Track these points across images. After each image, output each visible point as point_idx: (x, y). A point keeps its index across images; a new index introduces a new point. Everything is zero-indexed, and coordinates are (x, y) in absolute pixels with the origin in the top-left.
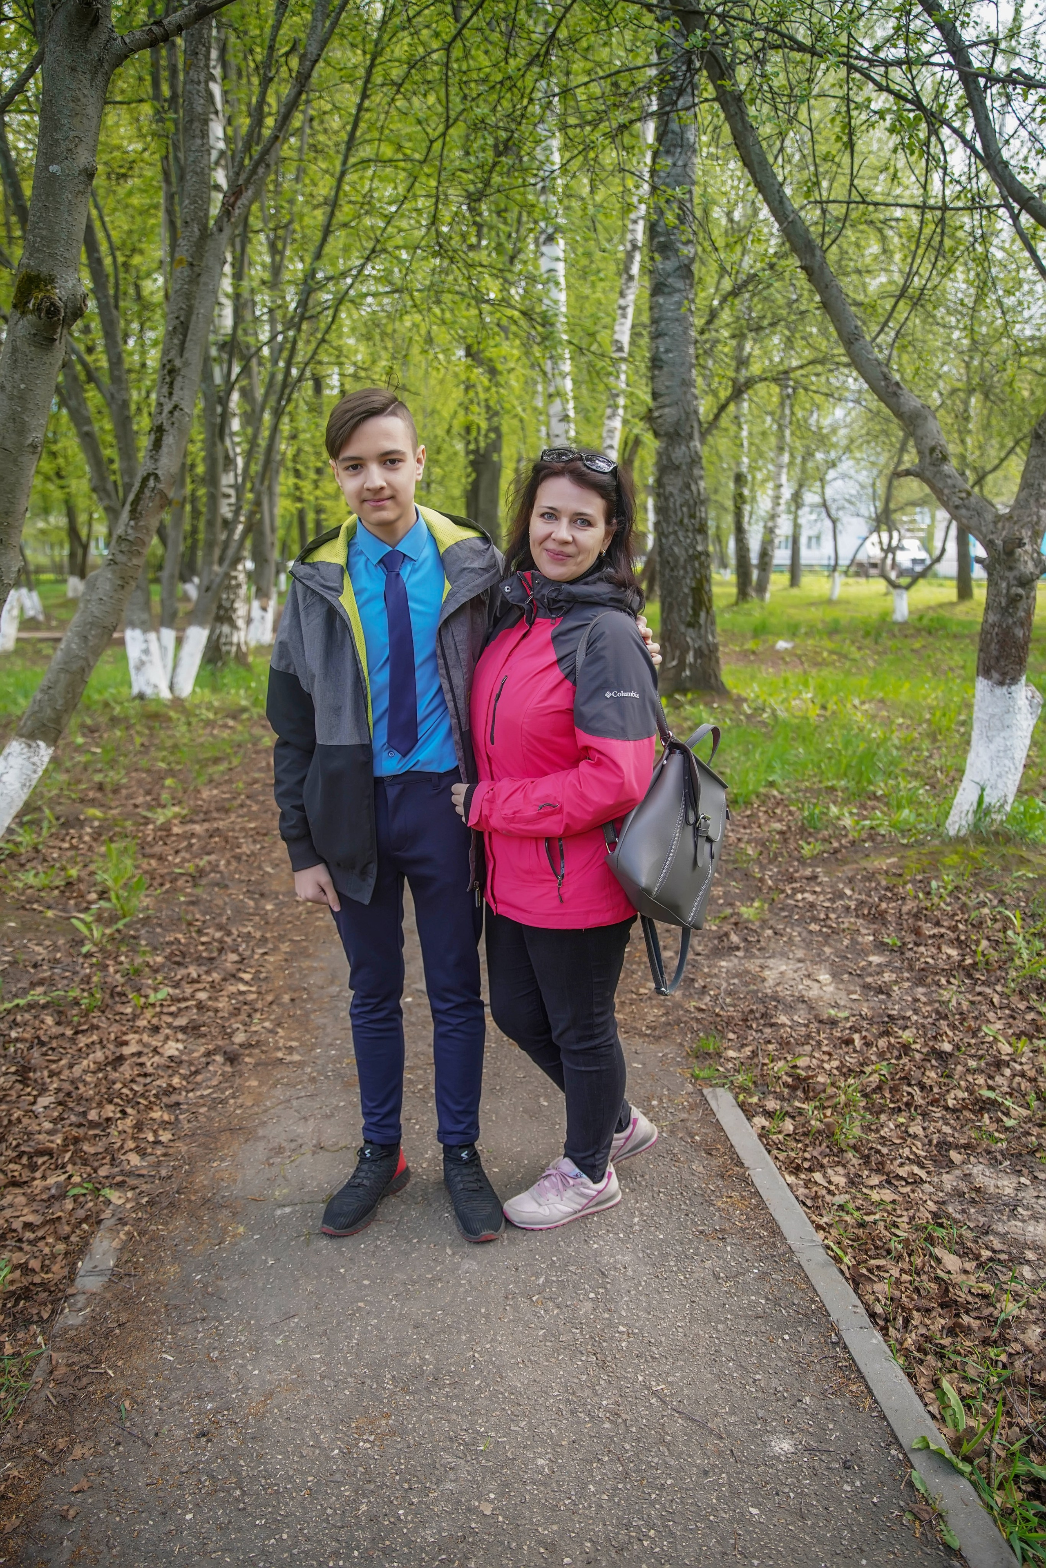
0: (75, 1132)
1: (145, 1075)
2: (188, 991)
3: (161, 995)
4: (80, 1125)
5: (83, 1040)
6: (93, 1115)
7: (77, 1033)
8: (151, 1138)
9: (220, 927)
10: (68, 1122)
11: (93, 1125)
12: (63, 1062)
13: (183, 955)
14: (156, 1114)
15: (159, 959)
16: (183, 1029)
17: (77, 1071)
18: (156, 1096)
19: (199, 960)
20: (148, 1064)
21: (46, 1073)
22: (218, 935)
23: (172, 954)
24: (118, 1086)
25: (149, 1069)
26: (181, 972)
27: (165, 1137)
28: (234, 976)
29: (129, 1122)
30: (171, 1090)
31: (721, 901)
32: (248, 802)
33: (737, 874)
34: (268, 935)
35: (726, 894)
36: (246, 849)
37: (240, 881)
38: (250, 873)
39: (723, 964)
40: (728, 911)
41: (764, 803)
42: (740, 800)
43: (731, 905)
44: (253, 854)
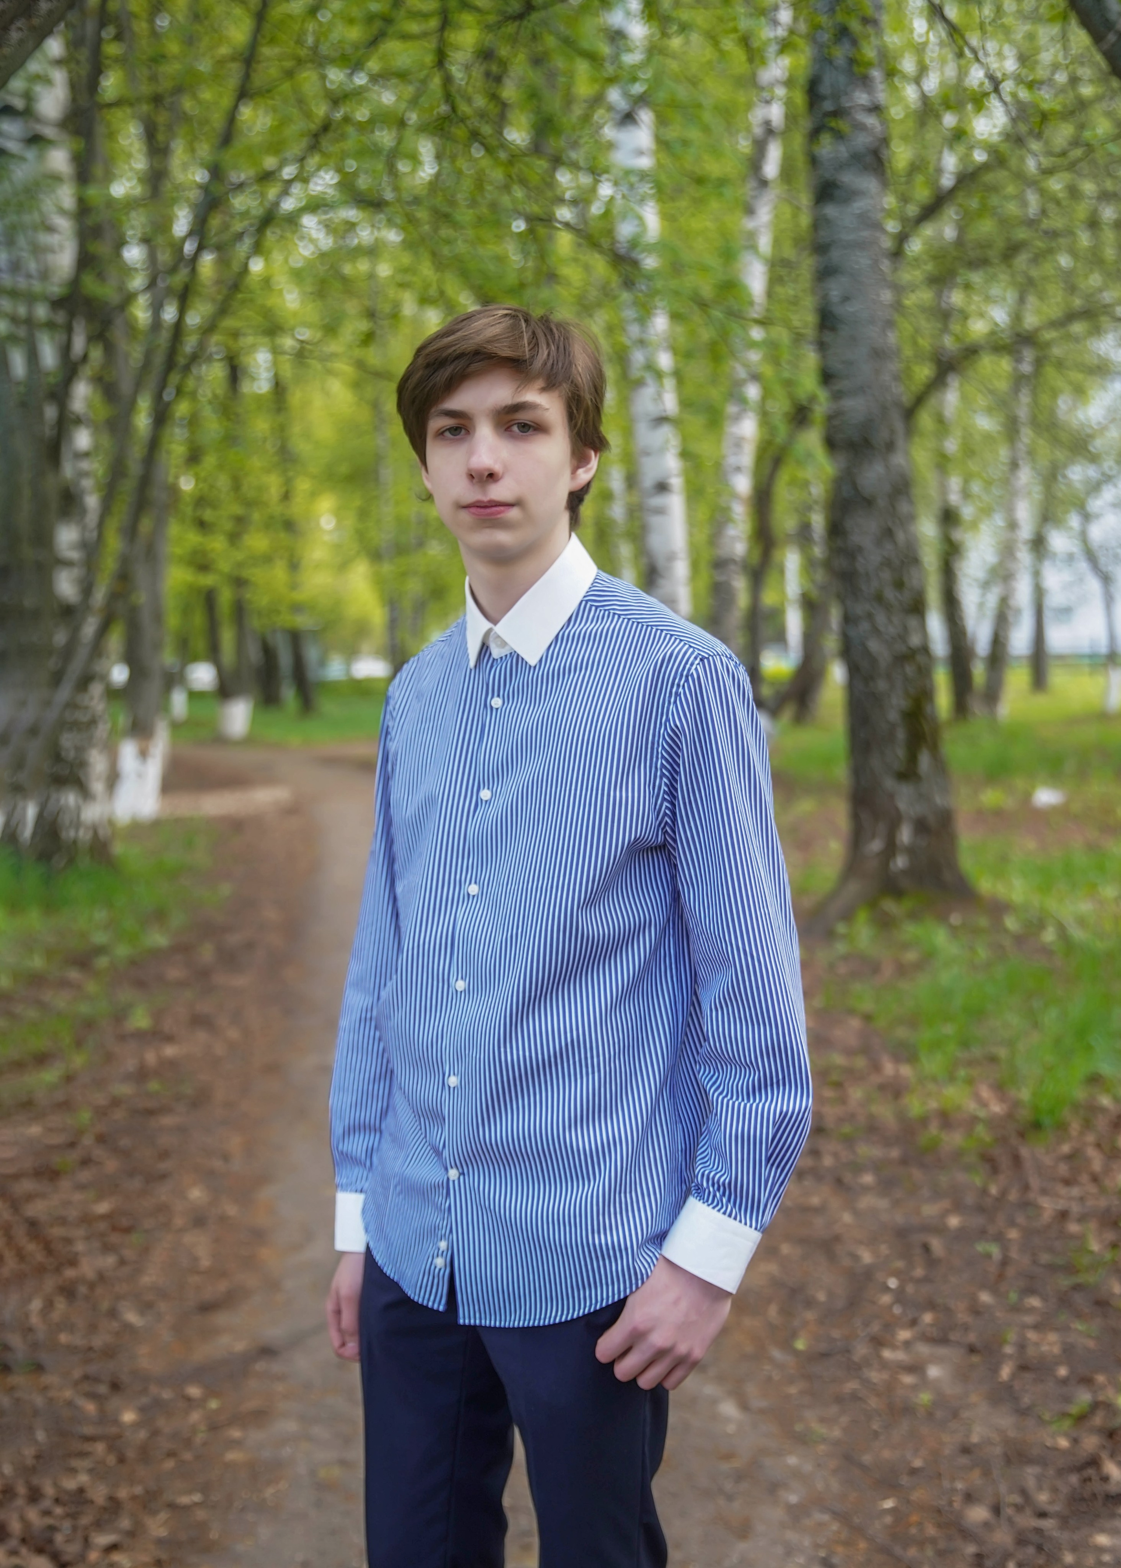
31: (1063, 1371)
32: (99, 1153)
33: (1078, 1299)
34: (123, 1493)
35: (1068, 1351)
36: (88, 1268)
37: (71, 1349)
38: (93, 1328)
39: (1102, 1539)
40: (1084, 1397)
41: (1087, 1125)
42: (1047, 1121)
43: (1087, 1381)
44: (101, 1277)
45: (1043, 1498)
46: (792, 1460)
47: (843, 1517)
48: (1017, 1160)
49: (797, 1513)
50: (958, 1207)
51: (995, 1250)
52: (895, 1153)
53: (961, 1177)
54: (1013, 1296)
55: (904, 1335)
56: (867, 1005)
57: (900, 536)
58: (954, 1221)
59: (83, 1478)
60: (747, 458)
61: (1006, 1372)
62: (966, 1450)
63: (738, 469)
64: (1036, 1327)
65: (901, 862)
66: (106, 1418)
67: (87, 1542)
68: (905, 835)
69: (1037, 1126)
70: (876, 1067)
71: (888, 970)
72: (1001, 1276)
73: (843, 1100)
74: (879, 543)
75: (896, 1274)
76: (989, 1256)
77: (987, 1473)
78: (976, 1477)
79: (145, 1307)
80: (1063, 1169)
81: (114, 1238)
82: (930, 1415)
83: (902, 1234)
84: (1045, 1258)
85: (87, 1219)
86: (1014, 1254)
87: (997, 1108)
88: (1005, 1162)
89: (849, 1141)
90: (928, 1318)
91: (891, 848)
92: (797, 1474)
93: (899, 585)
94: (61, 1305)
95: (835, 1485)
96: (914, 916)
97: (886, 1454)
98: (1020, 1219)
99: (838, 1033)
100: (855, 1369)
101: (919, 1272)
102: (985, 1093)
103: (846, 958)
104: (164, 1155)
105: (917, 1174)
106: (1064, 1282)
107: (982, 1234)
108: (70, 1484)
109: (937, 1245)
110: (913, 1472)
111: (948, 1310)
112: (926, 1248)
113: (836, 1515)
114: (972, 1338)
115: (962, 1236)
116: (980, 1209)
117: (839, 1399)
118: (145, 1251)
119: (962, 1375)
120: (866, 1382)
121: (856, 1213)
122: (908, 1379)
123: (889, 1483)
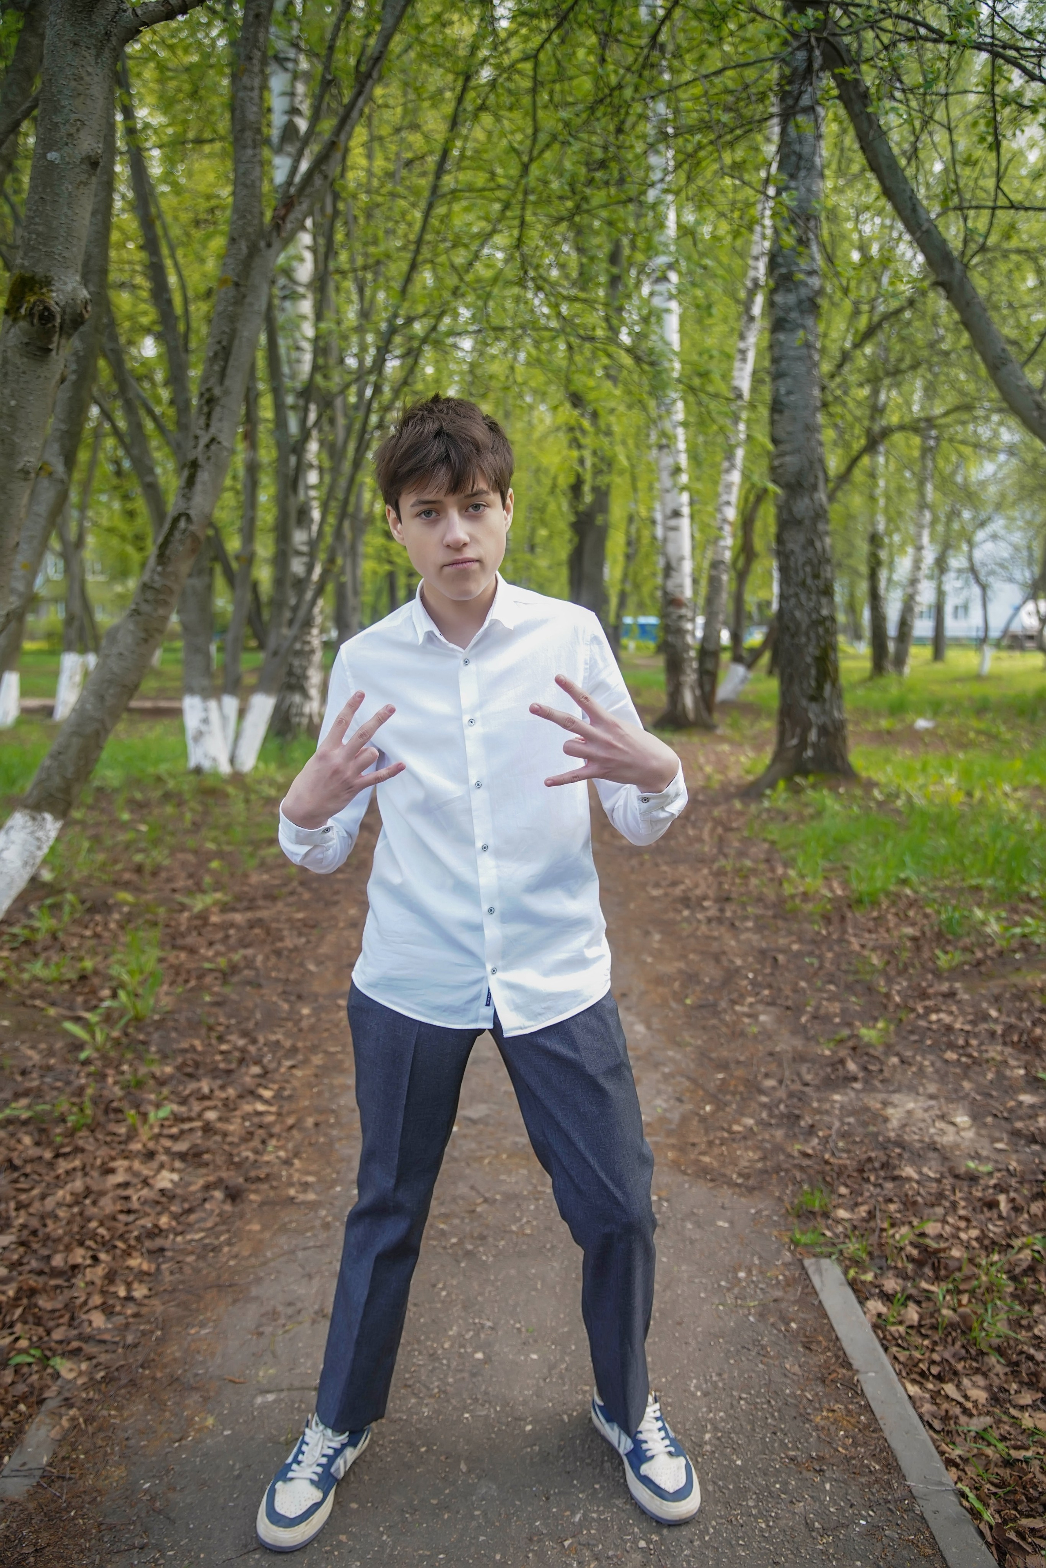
0: (33, 1281)
1: (129, 1212)
2: (196, 1107)
3: (163, 1113)
4: (41, 1273)
5: (63, 1166)
6: (58, 1261)
7: (57, 1156)
8: (122, 1293)
9: (245, 1034)
10: (27, 1268)
11: (55, 1273)
12: (35, 1192)
13: (197, 1065)
14: (134, 1262)
15: (168, 1070)
16: (182, 1156)
17: (50, 1203)
18: (138, 1238)
19: (214, 1072)
20: (135, 1198)
21: (12, 1205)
22: (241, 1042)
23: (184, 1064)
24: (93, 1224)
25: (135, 1204)
26: (192, 1086)
27: (140, 1292)
28: (252, 1093)
29: (100, 1270)
30: (156, 1232)
31: (837, 1020)
32: (300, 889)
33: (859, 988)
34: (300, 1044)
35: (843, 1010)
36: (289, 943)
37: (277, 980)
38: (290, 971)
39: (837, 1097)
40: (846, 1032)
41: (893, 903)
42: (866, 899)
43: (850, 1025)
44: (296, 949)
45: (808, 1078)
46: (670, 1053)
47: (693, 1081)
48: (843, 918)
49: (667, 1078)
50: (800, 940)
51: (816, 962)
52: (770, 913)
53: (806, 926)
54: (819, 984)
55: (750, 1000)
56: (774, 836)
57: (818, 545)
58: (795, 947)
59: (279, 1037)
60: (734, 496)
61: (804, 1019)
62: (771, 1054)
63: (728, 503)
64: (828, 999)
65: (809, 753)
66: (292, 1010)
67: (279, 1064)
68: (813, 736)
69: (859, 901)
70: (773, 870)
71: (793, 818)
72: (816, 974)
73: (746, 885)
74: (804, 548)
75: (755, 972)
76: (812, 965)
77: (780, 1065)
78: (773, 1067)
79: (319, 963)
80: (871, 924)
81: (305, 930)
82: (755, 1037)
83: (763, 952)
84: (844, 967)
85: (290, 920)
86: (827, 965)
87: (839, 892)
88: (836, 919)
89: (744, 906)
90: (766, 992)
91: (803, 743)
92: (672, 1060)
93: (816, 576)
94: (273, 960)
95: (692, 1066)
96: (814, 787)
97: (725, 1053)
98: (836, 948)
99: (753, 850)
100: (716, 1013)
101: (768, 971)
102: (835, 885)
103: (768, 810)
104: (337, 893)
105: (780, 923)
106: (851, 978)
107: (811, 954)
108: (273, 1038)
109: (781, 958)
110: (738, 1062)
111: (780, 990)
112: (775, 960)
113: (689, 1078)
114: (790, 1003)
115: (799, 955)
116: (814, 942)
117: (704, 1028)
118: (322, 938)
119: (779, 1020)
120: (722, 1021)
121: (738, 941)
122: (746, 1020)
123: (723, 1066)
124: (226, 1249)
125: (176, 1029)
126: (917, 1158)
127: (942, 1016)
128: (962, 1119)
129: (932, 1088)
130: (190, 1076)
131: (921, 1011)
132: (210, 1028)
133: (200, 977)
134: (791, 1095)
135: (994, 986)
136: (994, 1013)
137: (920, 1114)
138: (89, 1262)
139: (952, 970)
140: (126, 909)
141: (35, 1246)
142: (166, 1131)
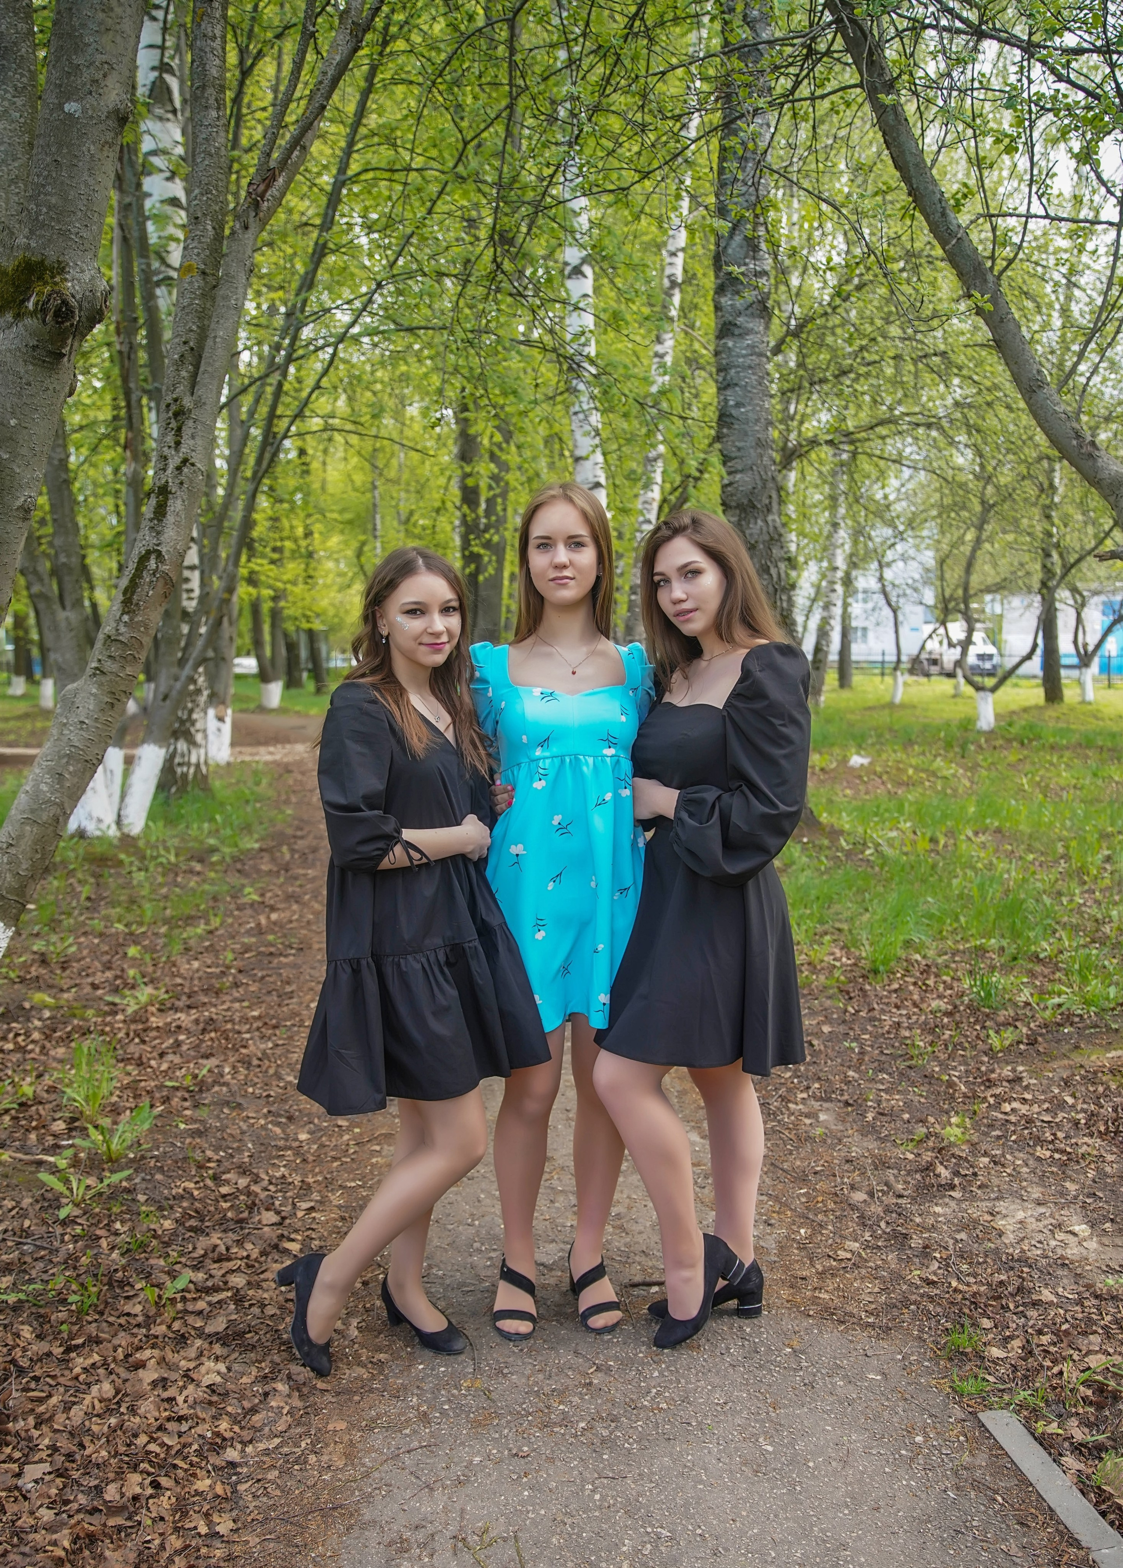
1: (180, 1419)
2: (217, 1270)
3: (181, 1283)
4: (94, 1511)
5: (79, 1362)
6: (111, 1493)
7: (69, 1350)
8: (203, 1530)
9: (243, 1171)
10: (75, 1506)
11: (114, 1510)
12: (54, 1400)
13: (200, 1216)
14: (203, 1485)
15: (168, 1224)
16: (221, 1338)
17: (77, 1413)
18: (199, 1453)
19: (222, 1223)
20: (180, 1399)
21: (31, 1421)
22: (243, 1182)
23: (186, 1216)
24: (143, 1439)
25: (183, 1409)
26: (203, 1243)
27: (224, 1526)
28: (276, 1247)
29: (165, 1502)
30: (219, 1444)
31: (906, 1116)
33: (912, 1074)
35: (908, 1105)
39: (938, 1209)
40: (922, 1131)
42: (881, 968)
48: (864, 992)
51: (855, 1045)
54: (870, 1072)
61: (870, 1116)
64: (886, 1091)
76: (852, 1049)
78: (857, 1177)
106: (901, 1064)
107: (846, 1036)
116: (842, 1021)
123: (802, 1179)
124: (312, 1459)
125: (161, 1169)
126: (1048, 1275)
127: (1015, 1105)
128: (1082, 1229)
129: (1036, 1192)
130: (197, 1231)
131: (992, 1100)
132: (200, 1167)
133: (166, 1100)
134: (888, 1210)
135: (1059, 1069)
136: (1070, 1100)
137: (1033, 1225)
138: (150, 1491)
139: (1007, 1050)
140: (47, 1014)
141: (76, 1475)
142: (190, 1307)
